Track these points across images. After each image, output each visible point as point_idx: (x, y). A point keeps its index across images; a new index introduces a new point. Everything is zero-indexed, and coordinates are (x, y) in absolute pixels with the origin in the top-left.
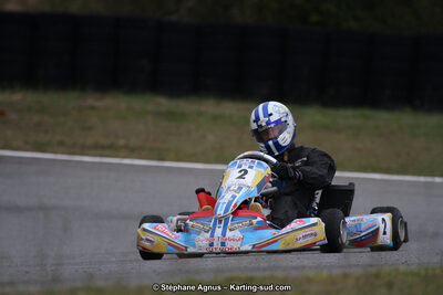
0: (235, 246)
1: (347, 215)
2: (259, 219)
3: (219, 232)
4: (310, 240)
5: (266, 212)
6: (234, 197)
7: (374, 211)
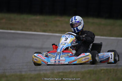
0: (63, 62)
2: (71, 53)
3: (58, 58)
6: (63, 46)
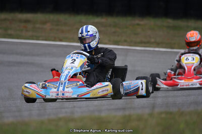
0: (67, 95)
1: (124, 80)
2: (81, 82)
3: (61, 88)
4: (105, 93)
5: (84, 79)
6: (69, 72)
7: (137, 79)
